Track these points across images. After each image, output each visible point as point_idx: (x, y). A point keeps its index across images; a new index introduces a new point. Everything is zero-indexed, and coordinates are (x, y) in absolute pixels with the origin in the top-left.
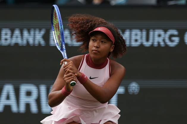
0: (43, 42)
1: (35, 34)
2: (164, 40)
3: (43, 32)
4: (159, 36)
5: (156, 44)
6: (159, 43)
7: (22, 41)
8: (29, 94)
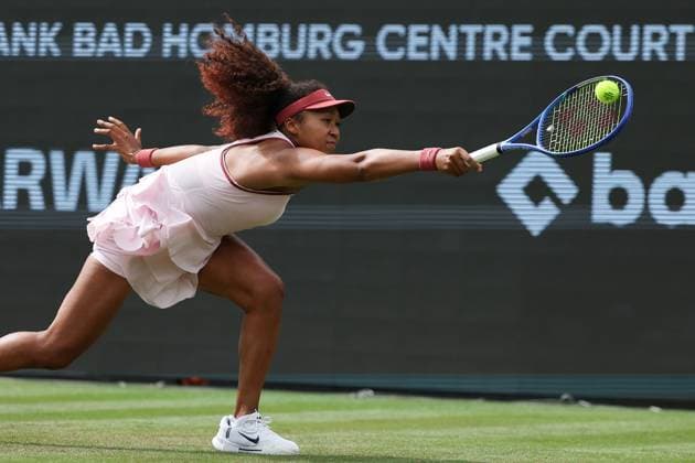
0: (56, 51)
1: (38, 32)
2: (330, 46)
3: (57, 28)
4: (320, 36)
5: (312, 54)
6: (318, 51)
7: (10, 47)
8: (25, 169)
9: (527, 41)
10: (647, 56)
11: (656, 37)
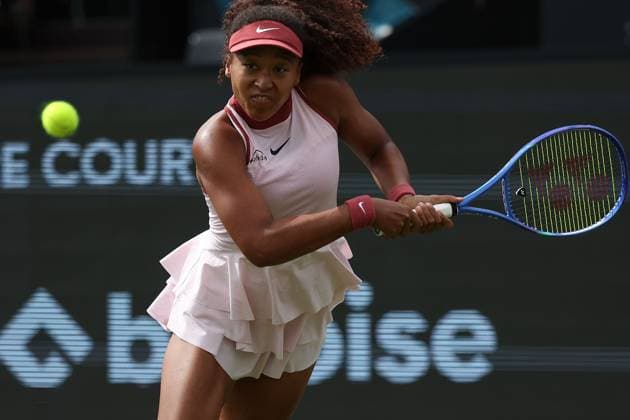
9: (21, 165)
10: (167, 179)
11: (177, 155)
